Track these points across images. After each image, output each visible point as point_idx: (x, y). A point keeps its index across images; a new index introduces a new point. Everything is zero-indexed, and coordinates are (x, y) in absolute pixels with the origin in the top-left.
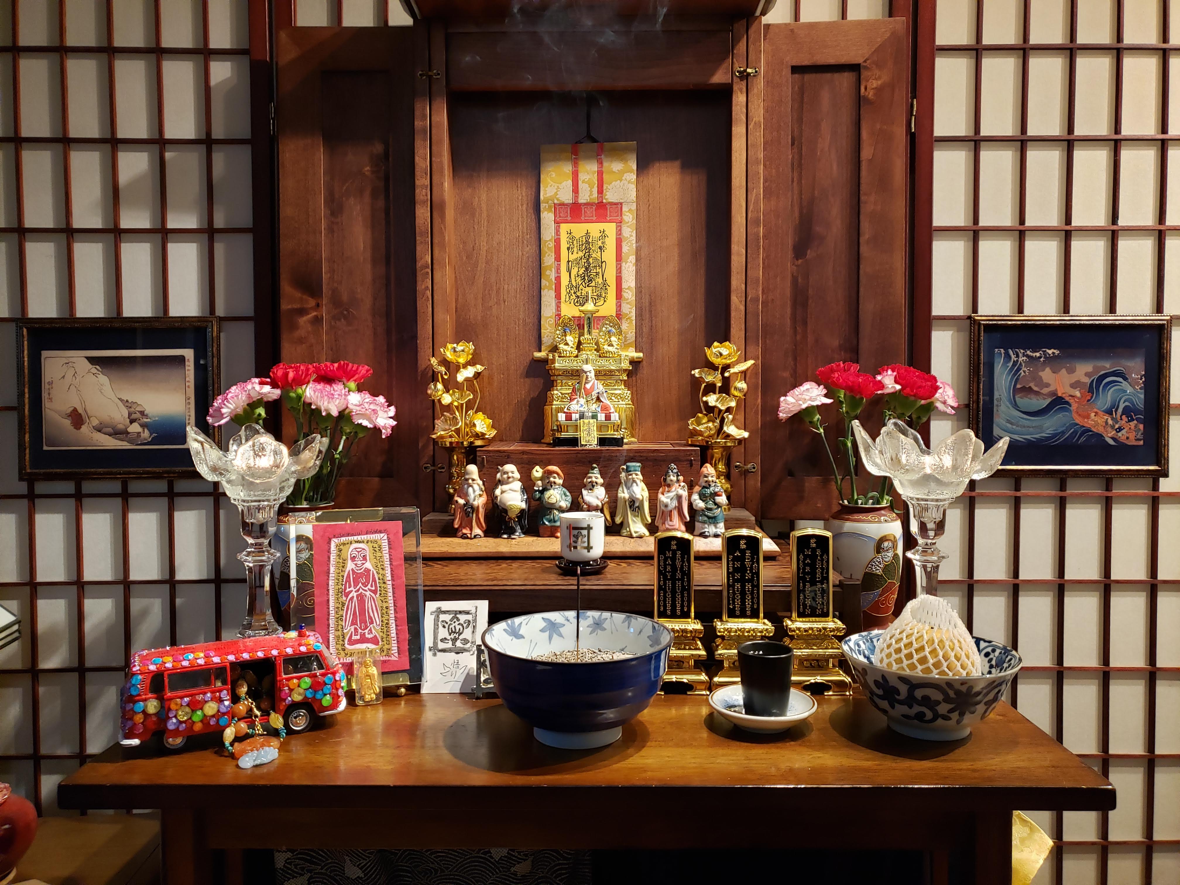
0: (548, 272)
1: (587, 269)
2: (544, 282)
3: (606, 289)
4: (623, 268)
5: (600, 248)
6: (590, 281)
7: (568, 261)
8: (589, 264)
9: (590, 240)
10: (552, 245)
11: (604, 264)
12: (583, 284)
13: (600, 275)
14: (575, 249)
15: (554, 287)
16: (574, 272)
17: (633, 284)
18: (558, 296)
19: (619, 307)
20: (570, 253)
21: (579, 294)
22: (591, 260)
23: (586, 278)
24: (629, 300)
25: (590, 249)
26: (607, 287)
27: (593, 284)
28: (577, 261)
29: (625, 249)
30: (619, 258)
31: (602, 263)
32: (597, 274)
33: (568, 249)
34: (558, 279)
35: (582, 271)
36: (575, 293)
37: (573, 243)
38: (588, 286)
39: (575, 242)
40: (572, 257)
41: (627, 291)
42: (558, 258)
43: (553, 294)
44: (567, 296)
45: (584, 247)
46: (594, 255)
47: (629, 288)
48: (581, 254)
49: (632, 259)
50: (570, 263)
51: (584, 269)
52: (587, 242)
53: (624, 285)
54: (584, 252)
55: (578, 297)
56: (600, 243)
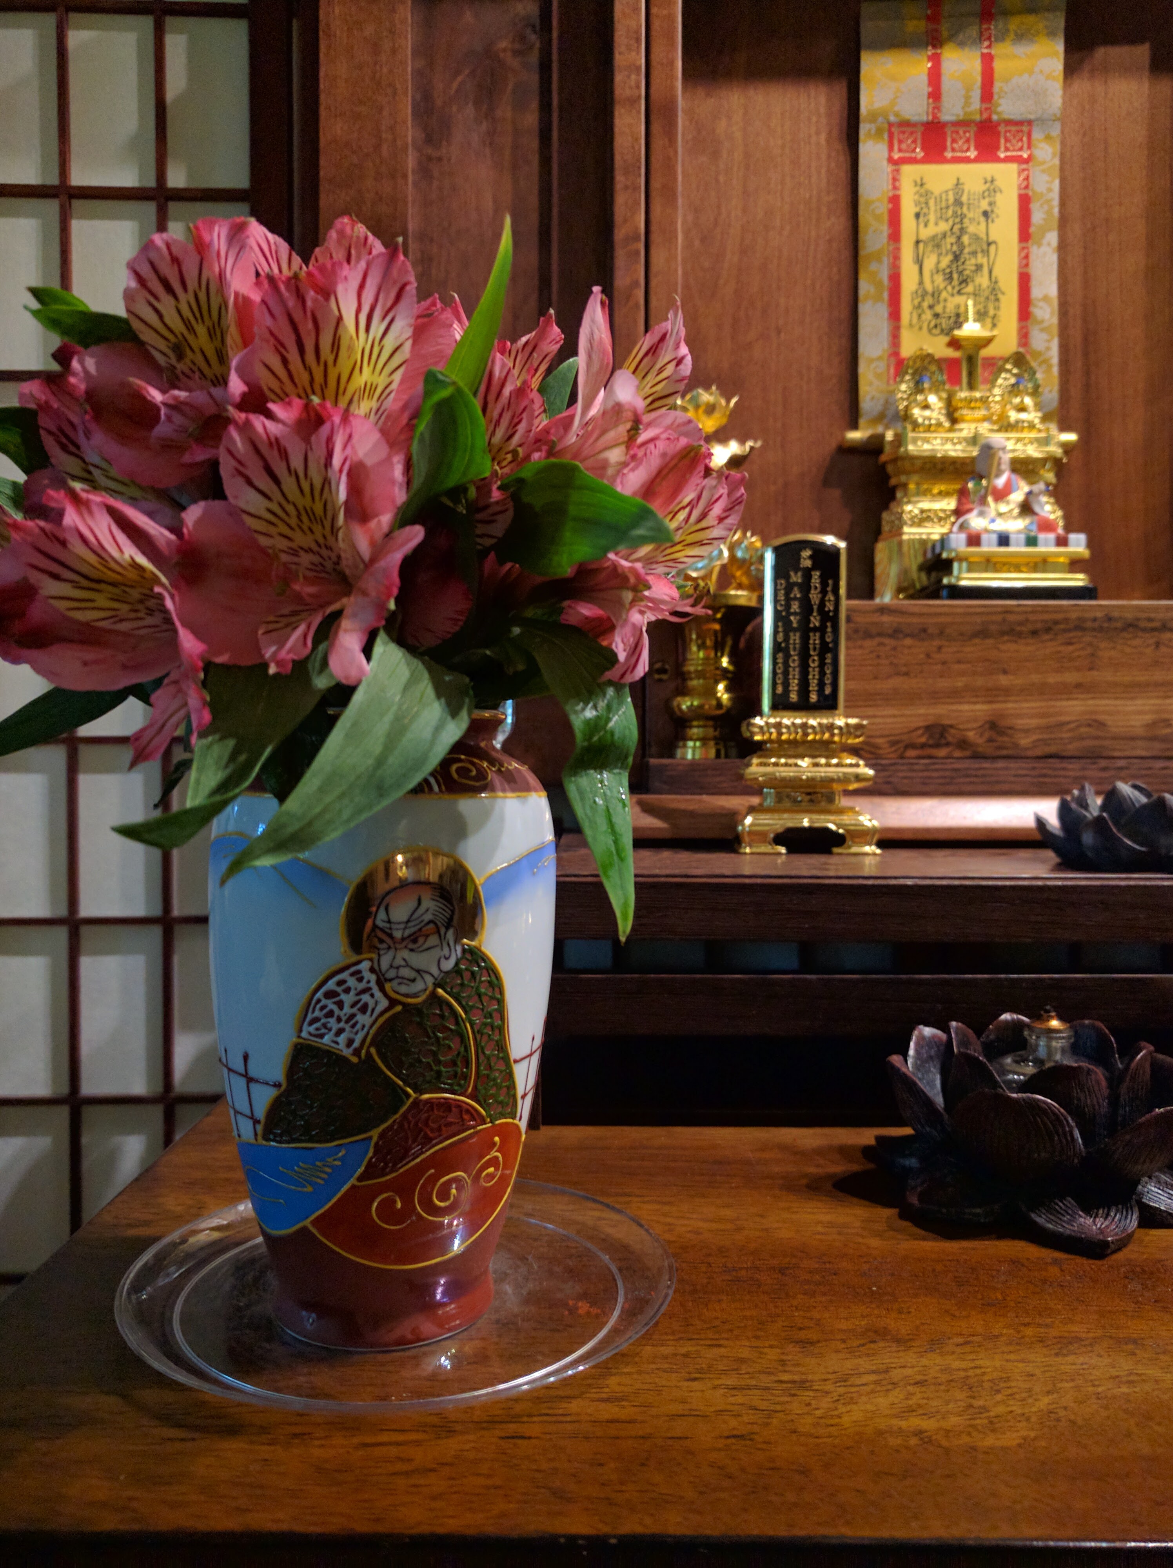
0: (873, 267)
1: (956, 257)
2: (865, 287)
3: (997, 300)
4: (1032, 257)
5: (986, 214)
6: (964, 282)
7: (918, 242)
8: (962, 247)
9: (964, 199)
10: (883, 208)
11: (993, 248)
12: (949, 288)
13: (985, 270)
14: (932, 217)
15: (886, 295)
16: (930, 263)
17: (1053, 290)
18: (895, 314)
19: (1024, 337)
20: (922, 225)
21: (939, 309)
22: (966, 239)
23: (955, 276)
24: (1045, 324)
25: (963, 216)
26: (1000, 296)
27: (970, 288)
28: (936, 242)
29: (1037, 217)
30: (1025, 234)
31: (989, 244)
32: (979, 267)
33: (917, 215)
34: (895, 279)
35: (946, 261)
36: (931, 307)
37: (927, 203)
38: (959, 292)
39: (932, 203)
40: (926, 233)
41: (1041, 304)
42: (895, 236)
43: (883, 310)
44: (915, 316)
45: (950, 212)
46: (972, 229)
47: (1046, 299)
48: (944, 226)
49: (1052, 238)
50: (921, 245)
51: (950, 257)
52: (958, 203)
53: (1036, 292)
54: (951, 222)
55: (937, 316)
56: (984, 205)
